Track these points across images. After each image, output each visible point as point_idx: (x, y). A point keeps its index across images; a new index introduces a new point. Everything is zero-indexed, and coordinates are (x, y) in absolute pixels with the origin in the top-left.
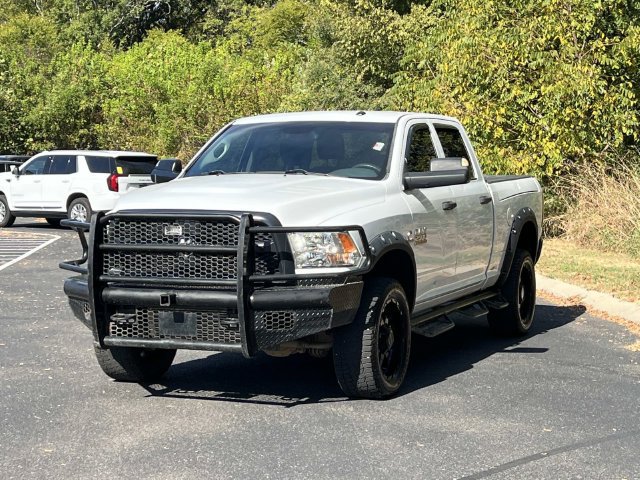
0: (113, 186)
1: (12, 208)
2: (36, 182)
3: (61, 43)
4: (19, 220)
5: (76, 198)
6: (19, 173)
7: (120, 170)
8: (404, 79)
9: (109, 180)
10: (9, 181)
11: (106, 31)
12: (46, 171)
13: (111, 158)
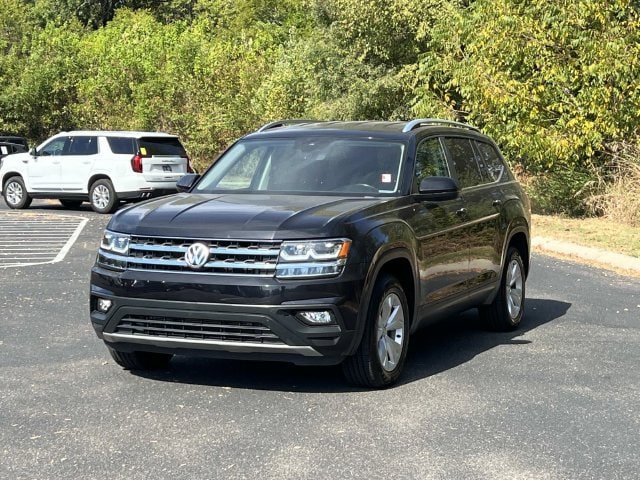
0: (137, 167)
1: (29, 190)
2: (56, 163)
3: (28, 23)
4: (35, 202)
5: (97, 179)
6: (36, 154)
7: (144, 151)
8: (434, 59)
9: (133, 161)
10: (26, 162)
11: (72, 10)
12: (65, 152)
13: (134, 139)
